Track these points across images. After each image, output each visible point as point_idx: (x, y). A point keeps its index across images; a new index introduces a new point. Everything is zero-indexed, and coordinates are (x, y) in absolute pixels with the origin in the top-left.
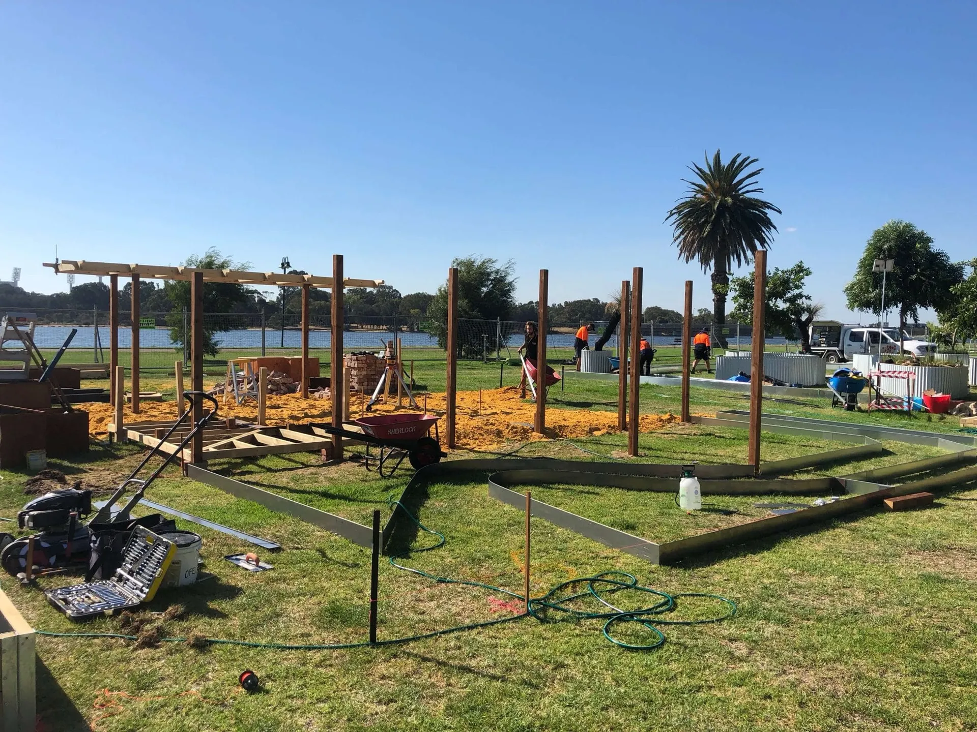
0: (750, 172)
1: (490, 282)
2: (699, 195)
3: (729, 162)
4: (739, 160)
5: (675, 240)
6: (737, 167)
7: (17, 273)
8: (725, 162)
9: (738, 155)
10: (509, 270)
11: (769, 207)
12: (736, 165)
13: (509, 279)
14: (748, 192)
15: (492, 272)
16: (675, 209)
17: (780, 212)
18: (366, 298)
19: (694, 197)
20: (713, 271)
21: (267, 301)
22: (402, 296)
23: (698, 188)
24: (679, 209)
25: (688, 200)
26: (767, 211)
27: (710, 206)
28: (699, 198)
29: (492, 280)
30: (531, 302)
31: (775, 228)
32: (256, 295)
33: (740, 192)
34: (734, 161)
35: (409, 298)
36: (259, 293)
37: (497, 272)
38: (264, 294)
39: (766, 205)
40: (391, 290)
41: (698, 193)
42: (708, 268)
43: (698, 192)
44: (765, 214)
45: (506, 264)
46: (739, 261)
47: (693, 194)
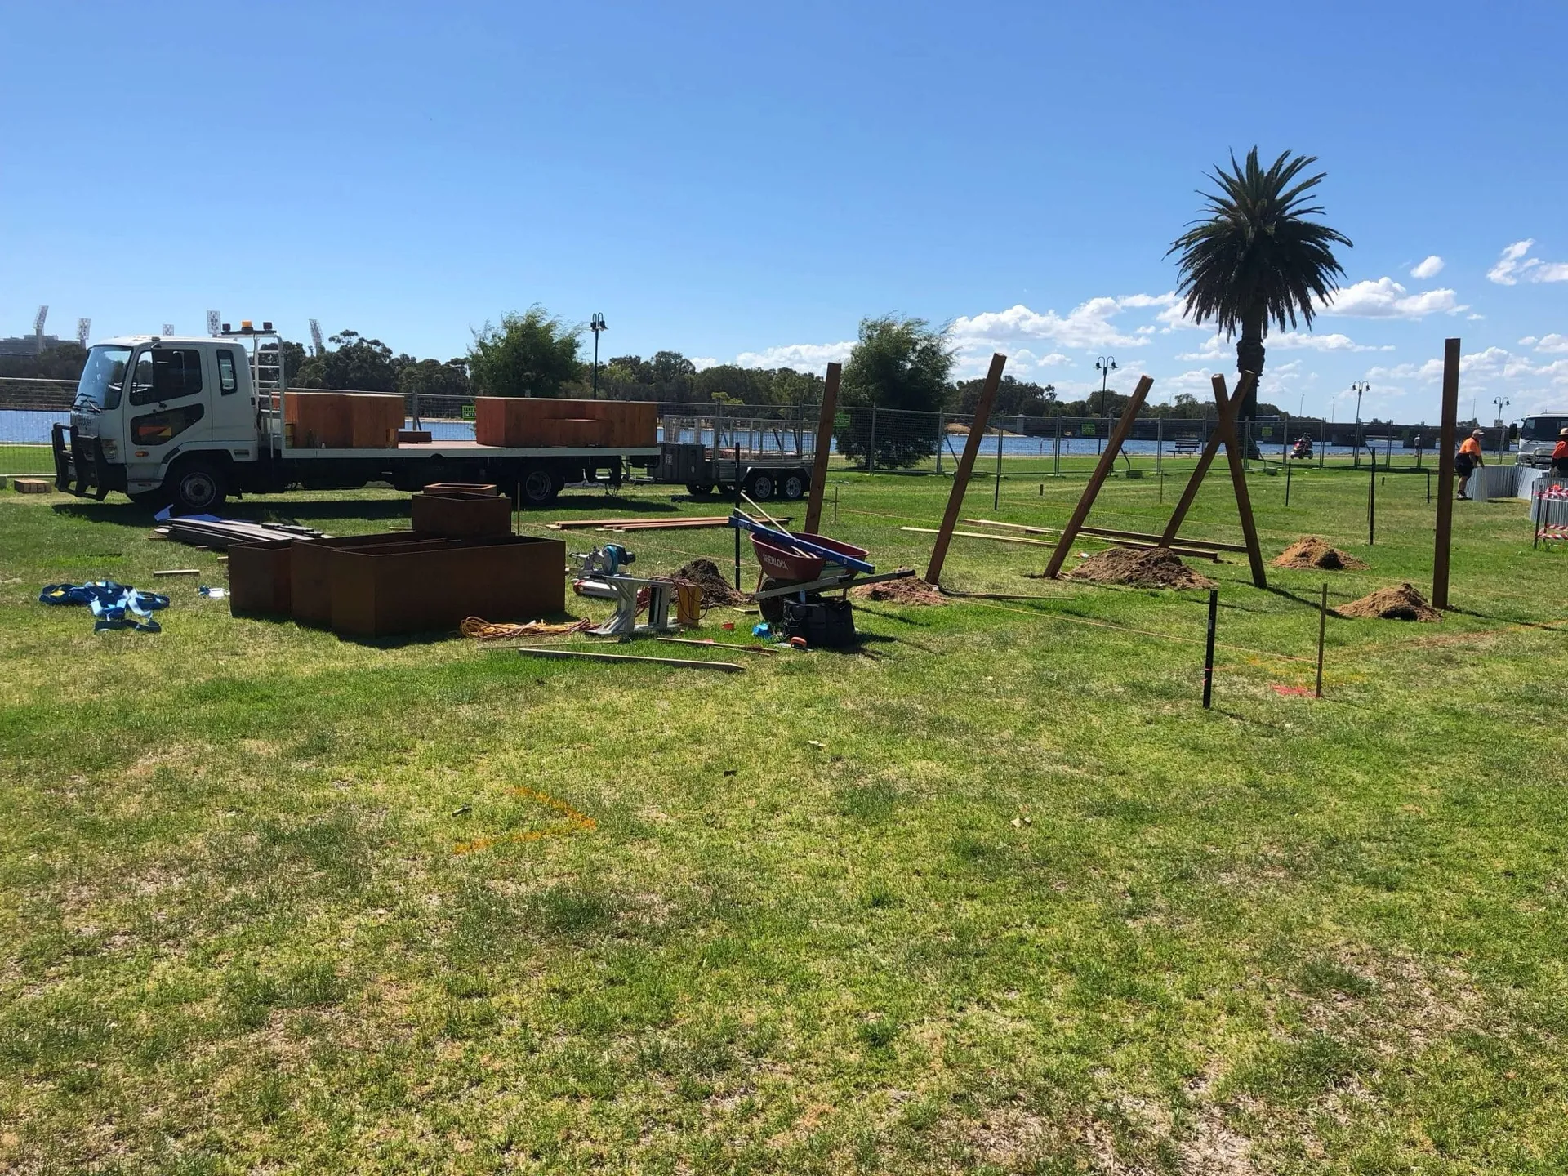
0: (1304, 180)
1: (916, 355)
2: (1223, 218)
3: (1272, 166)
4: (1287, 163)
5: (1182, 288)
6: (1285, 173)
7: (84, 328)
8: (1265, 165)
9: (1286, 154)
10: (945, 336)
11: (1331, 237)
12: (1283, 168)
13: (946, 349)
14: (1300, 212)
15: (920, 339)
16: (1183, 238)
17: (1350, 244)
18: (637, 372)
19: (1216, 220)
20: (1239, 337)
23: (1221, 207)
24: (1189, 239)
25: (1206, 224)
26: (1329, 242)
27: (1239, 233)
28: (1222, 222)
29: (919, 351)
31: (1341, 269)
33: (1288, 212)
34: (1279, 164)
37: (927, 339)
39: (1326, 233)
40: (679, 361)
41: (1222, 214)
42: (1232, 332)
43: (1223, 212)
44: (1325, 247)
45: (941, 327)
46: (1282, 322)
47: (1214, 215)
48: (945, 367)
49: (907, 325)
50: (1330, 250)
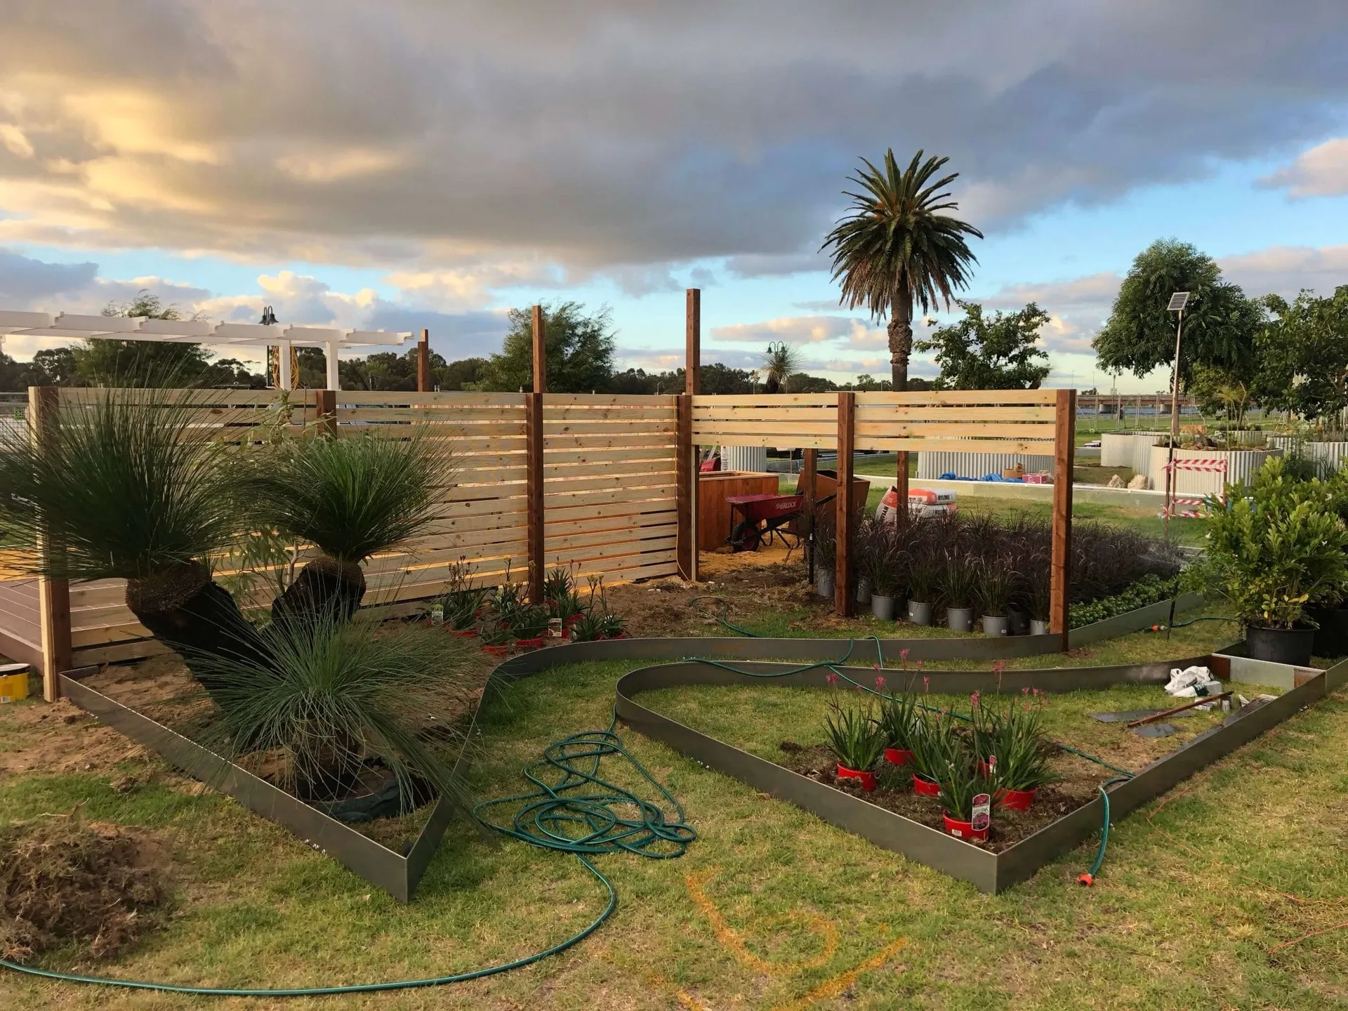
0: (939, 179)
1: (577, 339)
2: (869, 214)
3: (908, 166)
4: (923, 162)
5: (836, 277)
6: (922, 172)
8: (903, 164)
9: (920, 154)
10: (603, 320)
11: (965, 230)
12: (919, 168)
13: (605, 333)
14: (936, 208)
15: (579, 323)
16: (835, 233)
17: (980, 236)
18: (394, 368)
19: (862, 216)
20: (889, 320)
21: (252, 374)
22: (448, 364)
23: (867, 204)
24: (841, 234)
25: (853, 220)
26: (963, 234)
27: (883, 227)
28: (868, 218)
29: (580, 337)
30: (632, 370)
31: (974, 258)
32: (234, 366)
33: (926, 208)
34: (914, 165)
35: (458, 367)
36: (238, 363)
37: (586, 325)
38: (246, 365)
39: (960, 225)
41: (867, 211)
42: (882, 316)
43: (868, 208)
44: (960, 239)
45: (599, 312)
46: (925, 306)
47: (860, 212)
48: (606, 351)
49: (564, 309)
50: (964, 241)
